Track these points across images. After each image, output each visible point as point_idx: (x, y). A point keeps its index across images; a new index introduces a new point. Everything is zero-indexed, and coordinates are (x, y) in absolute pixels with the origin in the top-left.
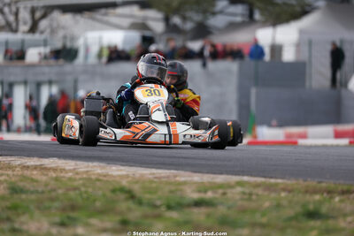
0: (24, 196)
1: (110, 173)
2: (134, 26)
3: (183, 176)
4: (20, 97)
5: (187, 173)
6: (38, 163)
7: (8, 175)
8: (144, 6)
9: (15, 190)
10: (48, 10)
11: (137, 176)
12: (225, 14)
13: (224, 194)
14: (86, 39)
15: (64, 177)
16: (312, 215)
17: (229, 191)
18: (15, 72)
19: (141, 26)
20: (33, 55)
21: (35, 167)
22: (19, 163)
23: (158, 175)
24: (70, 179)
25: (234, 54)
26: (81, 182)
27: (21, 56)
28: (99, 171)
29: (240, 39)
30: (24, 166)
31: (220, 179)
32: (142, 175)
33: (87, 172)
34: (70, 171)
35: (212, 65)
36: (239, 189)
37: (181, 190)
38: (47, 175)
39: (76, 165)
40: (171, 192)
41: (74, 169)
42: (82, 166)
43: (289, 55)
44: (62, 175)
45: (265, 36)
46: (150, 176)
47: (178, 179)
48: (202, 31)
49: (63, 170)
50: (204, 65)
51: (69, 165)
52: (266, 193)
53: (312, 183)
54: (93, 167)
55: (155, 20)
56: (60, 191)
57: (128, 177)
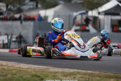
1: (22, 67)
5: (52, 68)
11: (33, 68)
15: (5, 68)
17: (75, 76)
24: (8, 69)
26: (14, 71)
32: (35, 68)
33: (12, 66)
34: (5, 66)
36: (78, 76)
37: (56, 76)
40: (53, 76)
41: (7, 65)
44: (4, 67)
46: (38, 69)
47: (50, 70)
49: (2, 65)
52: (90, 77)
54: (13, 64)
55: (3, 6)
56: (9, 75)
57: (30, 69)
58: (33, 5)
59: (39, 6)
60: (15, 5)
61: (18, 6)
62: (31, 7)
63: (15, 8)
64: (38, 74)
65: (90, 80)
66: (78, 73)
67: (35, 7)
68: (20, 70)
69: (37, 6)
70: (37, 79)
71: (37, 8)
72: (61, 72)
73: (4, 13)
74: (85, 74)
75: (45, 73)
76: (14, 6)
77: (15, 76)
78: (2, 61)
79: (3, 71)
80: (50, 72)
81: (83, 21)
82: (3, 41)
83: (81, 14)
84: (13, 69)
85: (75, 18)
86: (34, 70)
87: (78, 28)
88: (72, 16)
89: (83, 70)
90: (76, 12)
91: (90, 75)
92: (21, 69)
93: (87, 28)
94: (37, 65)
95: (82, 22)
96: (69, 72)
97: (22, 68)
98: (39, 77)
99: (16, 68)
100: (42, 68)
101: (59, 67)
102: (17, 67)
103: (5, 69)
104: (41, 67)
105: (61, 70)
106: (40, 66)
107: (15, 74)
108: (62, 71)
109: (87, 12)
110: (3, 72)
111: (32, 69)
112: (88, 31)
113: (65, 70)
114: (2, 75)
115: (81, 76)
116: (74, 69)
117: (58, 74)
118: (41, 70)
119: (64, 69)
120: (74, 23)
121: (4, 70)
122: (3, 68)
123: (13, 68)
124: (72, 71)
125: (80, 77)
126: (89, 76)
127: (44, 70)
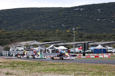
3: (28, 61)
4: (14, 54)
8: (24, 46)
9: (13, 62)
10: (16, 47)
12: (31, 47)
16: (39, 64)
18: (13, 52)
20: (15, 50)
25: (32, 50)
27: (14, 50)
29: (33, 49)
31: (31, 61)
35: (31, 51)
42: (19, 60)
43: (37, 50)
45: (35, 49)
48: (30, 48)
51: (18, 60)
53: (39, 61)
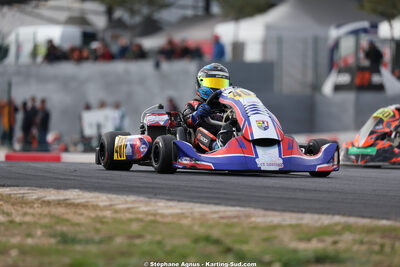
0: (78, 248)
1: (160, 211)
2: (71, 21)
5: (262, 212)
6: (61, 198)
7: (33, 215)
11: (196, 215)
13: (335, 243)
14: (17, 35)
15: (104, 217)
17: (336, 238)
19: (80, 20)
21: (59, 203)
22: (35, 197)
23: (222, 214)
24: (115, 220)
26: (135, 227)
28: (144, 209)
30: (44, 202)
32: (203, 215)
33: (128, 209)
34: (106, 208)
36: (348, 237)
37: (275, 237)
38: (82, 214)
39: (111, 200)
40: (266, 240)
41: (111, 205)
44: (101, 214)
46: (216, 216)
47: (253, 219)
49: (96, 207)
50: (157, 65)
52: (387, 242)
54: (134, 202)
55: (96, 13)
56: (119, 240)
57: (186, 217)
58: (195, 7)
59: (215, 9)
60: (136, 7)
61: (145, 10)
62: (189, 13)
63: (137, 19)
64: (216, 233)
65: (387, 249)
66: (348, 228)
67: (200, 12)
68: (153, 223)
69: (207, 8)
70: (212, 249)
71: (206, 15)
72: (291, 226)
73: (100, 35)
74: (370, 231)
75: (237, 230)
76: (133, 12)
77: (138, 241)
78: (96, 194)
79: (99, 226)
80: (255, 227)
81: (362, 55)
82: (99, 127)
83: (356, 33)
84: (131, 220)
85: (336, 46)
86: (203, 220)
87: (345, 79)
88: (326, 39)
89: (363, 217)
90: (339, 26)
91: (385, 232)
92: (159, 218)
93: (376, 79)
94: (209, 203)
95: (357, 59)
96: (319, 224)
97: (163, 216)
98: (217, 242)
99: (140, 216)
100: (229, 214)
101: (284, 211)
102: (143, 212)
103: (105, 220)
104: (224, 211)
105: (289, 218)
106: (221, 208)
107: (139, 236)
108: (294, 222)
109: (375, 27)
110: (97, 231)
111: (194, 219)
112: (380, 88)
113: (302, 219)
114: (97, 238)
115: (357, 237)
116: (334, 214)
117: (279, 233)
118: (225, 221)
119: (300, 215)
120: (331, 65)
121: (102, 222)
122: (97, 216)
123: (132, 216)
124: (326, 220)
125: (354, 242)
126: (383, 237)
127: (235, 220)
